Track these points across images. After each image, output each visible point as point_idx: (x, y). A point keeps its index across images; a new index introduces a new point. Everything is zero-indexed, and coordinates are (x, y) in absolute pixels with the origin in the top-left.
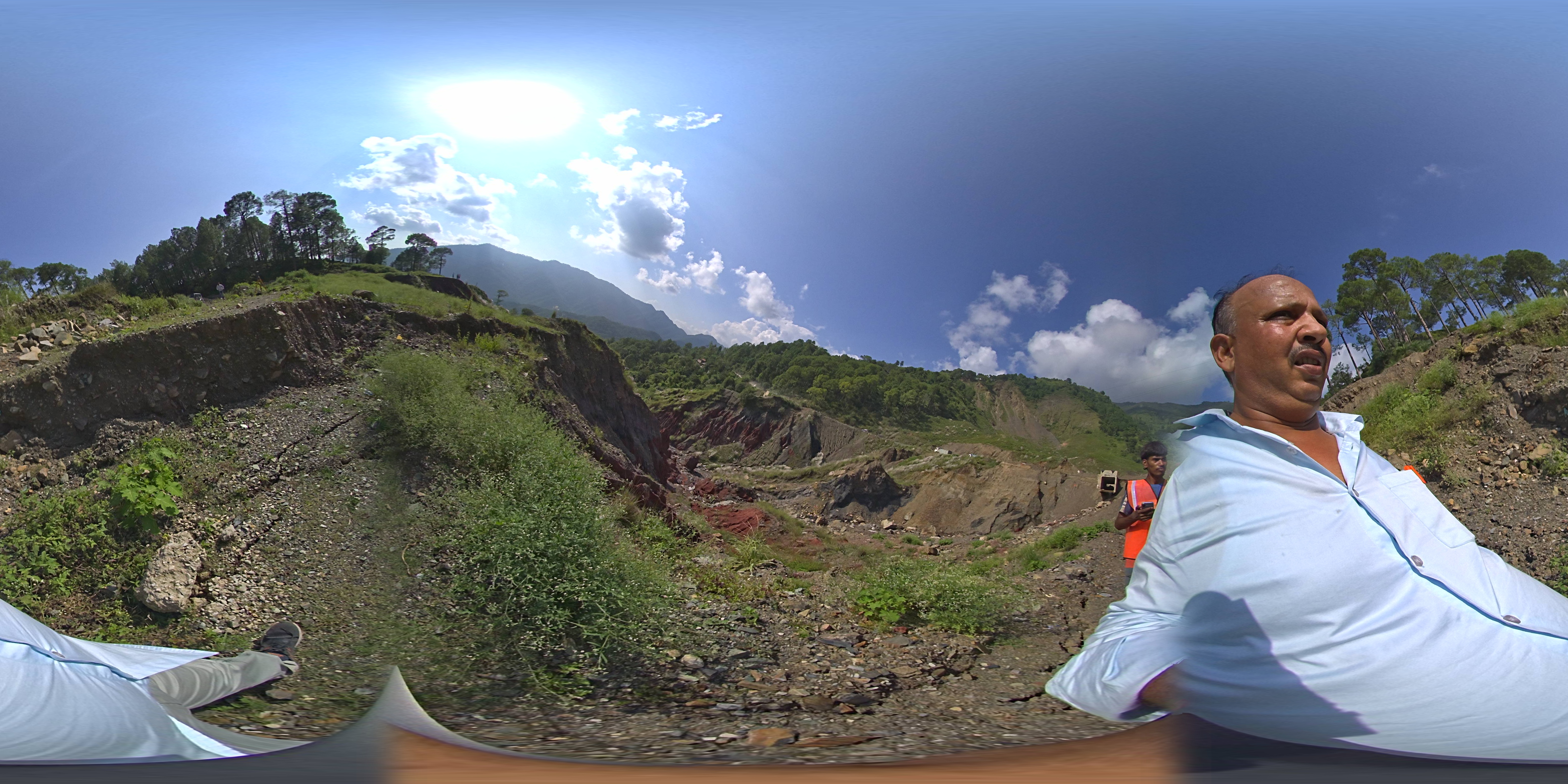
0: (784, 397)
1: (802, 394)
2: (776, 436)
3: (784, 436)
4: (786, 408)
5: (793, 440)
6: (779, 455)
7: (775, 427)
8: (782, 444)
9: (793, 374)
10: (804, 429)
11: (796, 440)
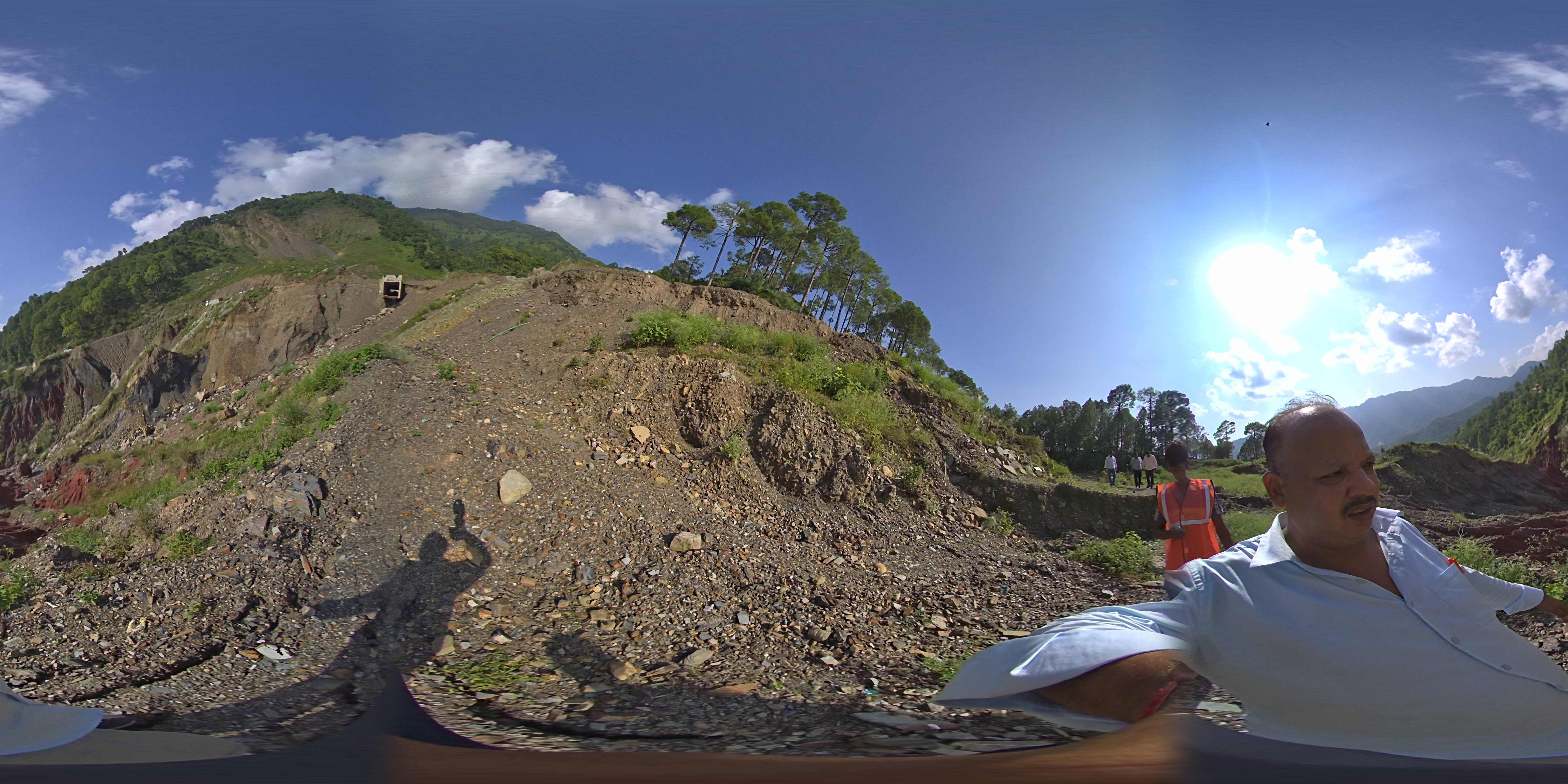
0: (48, 357)
1: (63, 341)
2: (69, 392)
3: (74, 385)
4: (57, 364)
5: (84, 382)
6: (83, 403)
7: (62, 384)
8: (78, 393)
9: (40, 333)
10: (84, 366)
11: (87, 380)
